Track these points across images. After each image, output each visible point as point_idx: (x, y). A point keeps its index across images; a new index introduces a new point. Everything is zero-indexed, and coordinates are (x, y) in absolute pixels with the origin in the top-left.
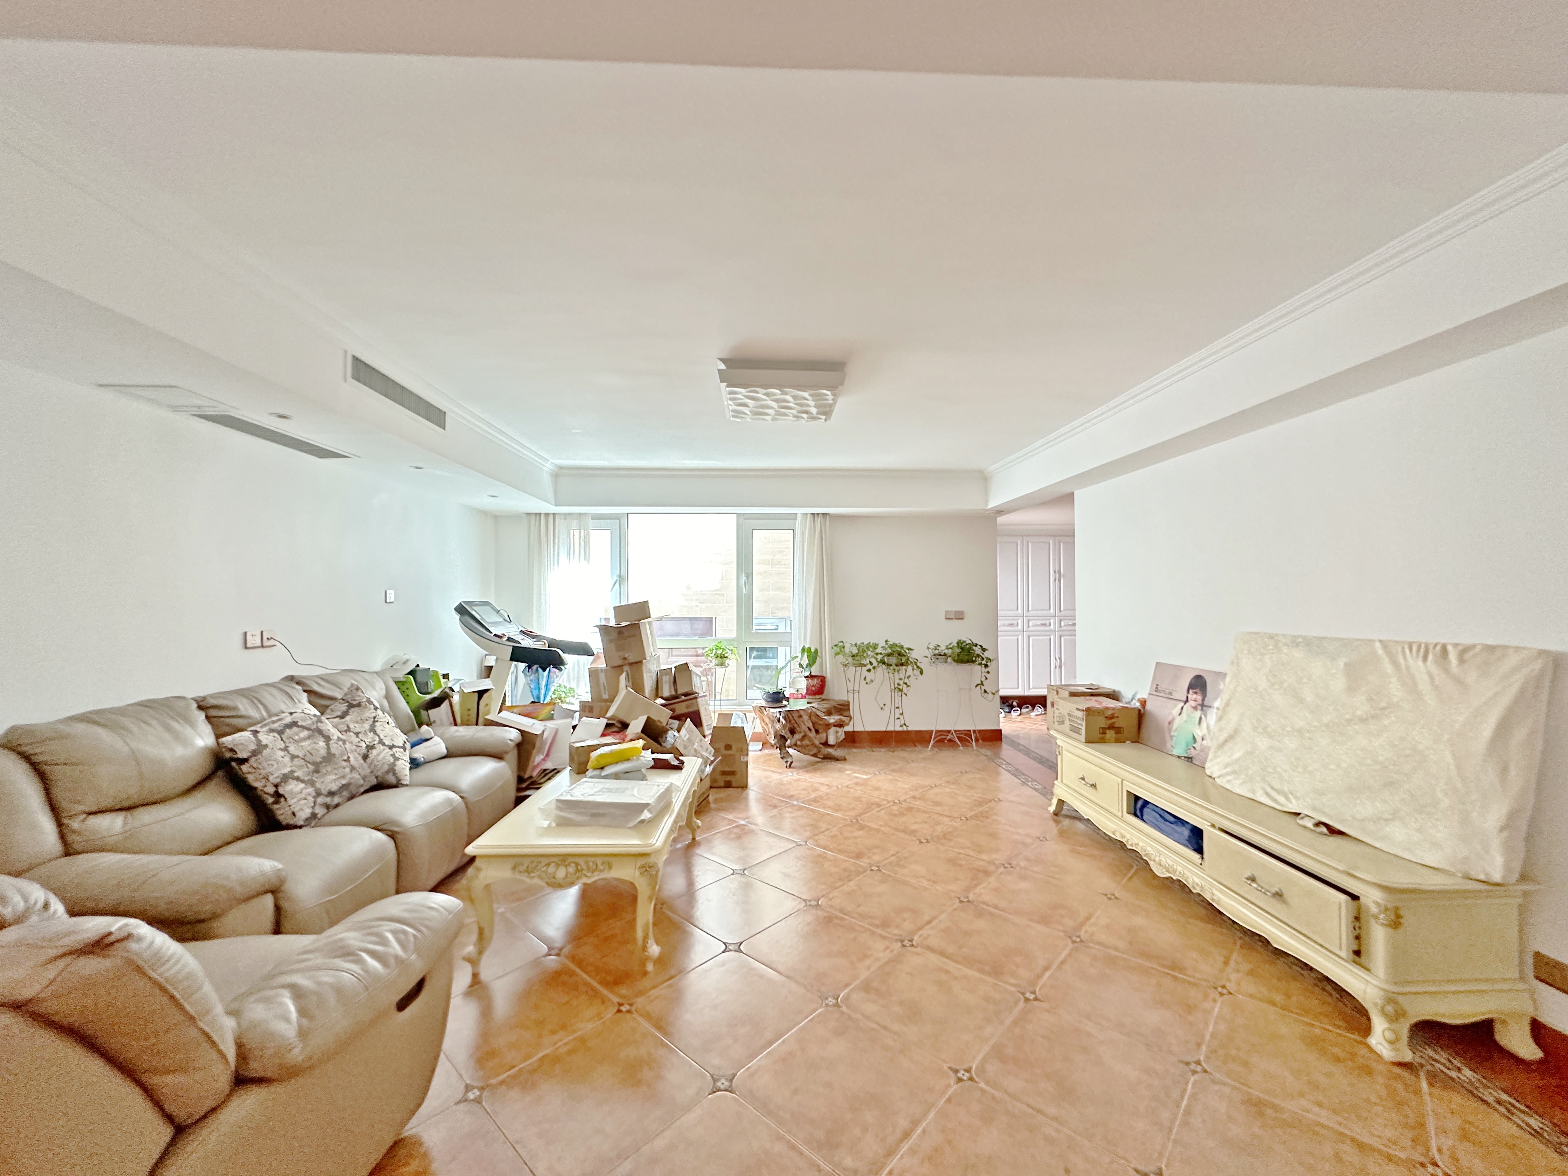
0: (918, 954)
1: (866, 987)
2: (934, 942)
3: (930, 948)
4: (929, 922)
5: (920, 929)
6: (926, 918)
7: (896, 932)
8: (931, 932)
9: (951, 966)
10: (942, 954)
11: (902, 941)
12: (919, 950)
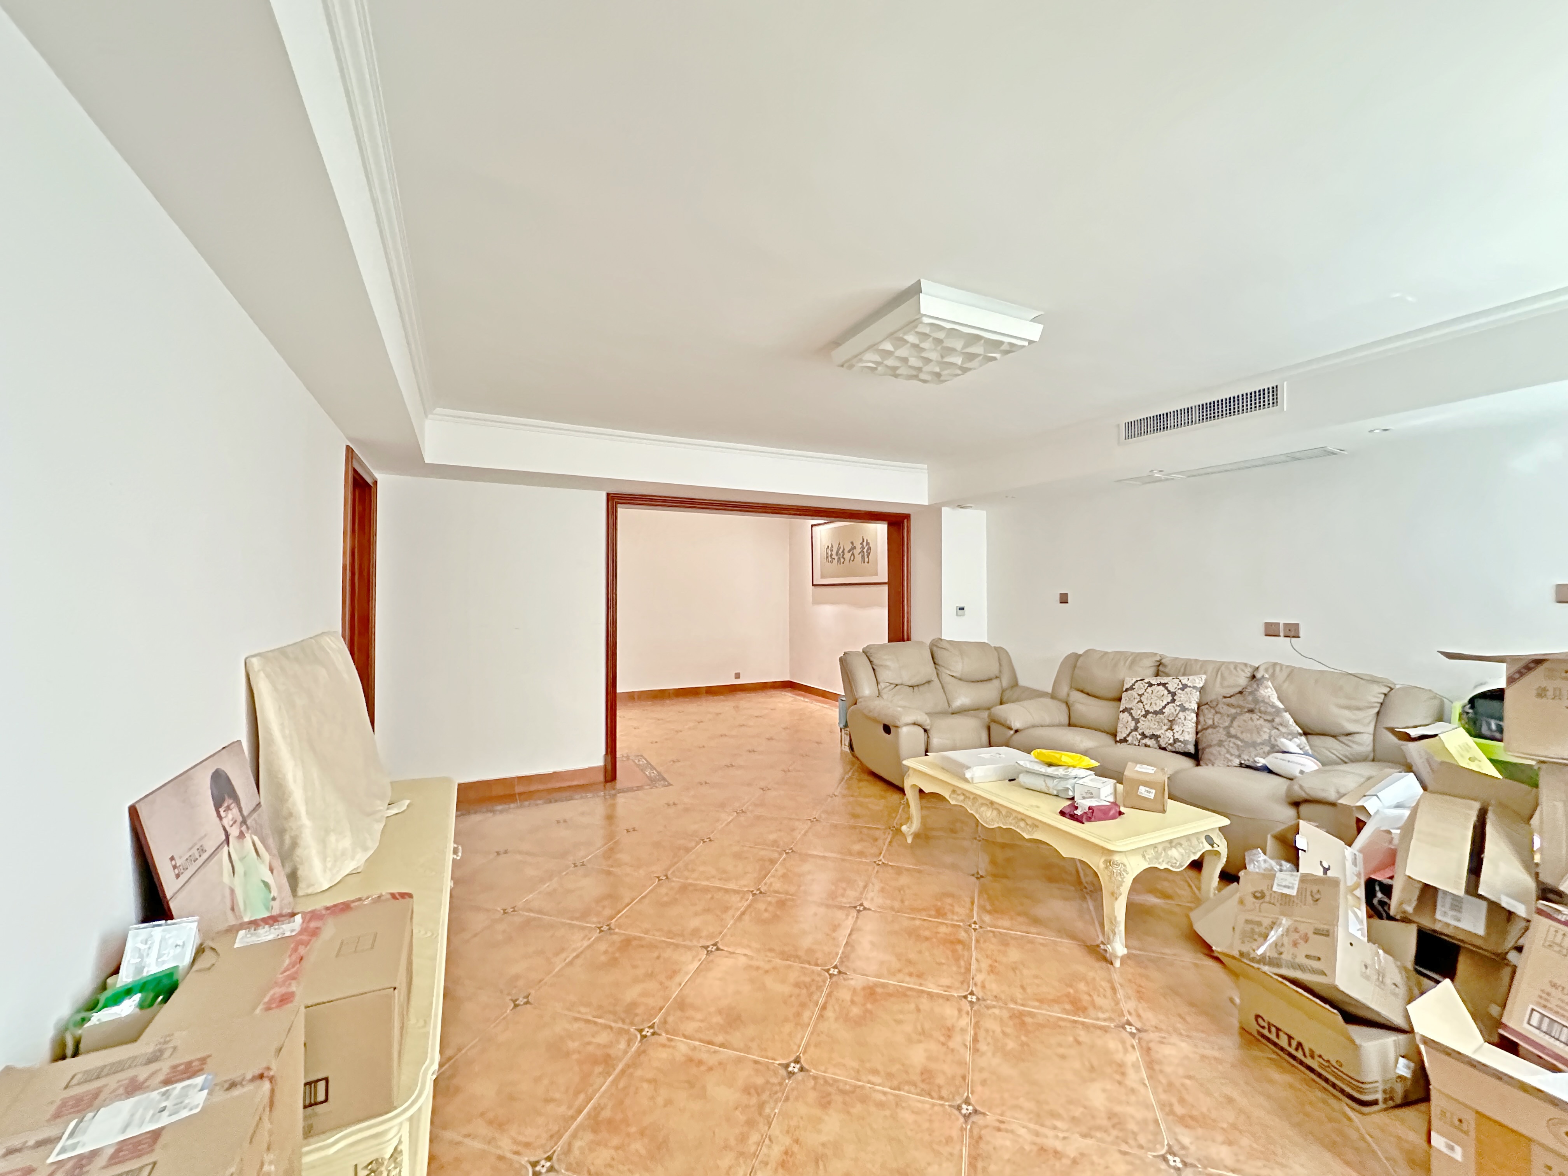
0: (745, 886)
1: (773, 862)
2: (735, 898)
3: (736, 892)
4: (743, 913)
5: (749, 906)
6: (747, 917)
7: (769, 899)
8: (740, 905)
9: (718, 884)
10: (727, 891)
11: (761, 892)
12: (746, 889)
